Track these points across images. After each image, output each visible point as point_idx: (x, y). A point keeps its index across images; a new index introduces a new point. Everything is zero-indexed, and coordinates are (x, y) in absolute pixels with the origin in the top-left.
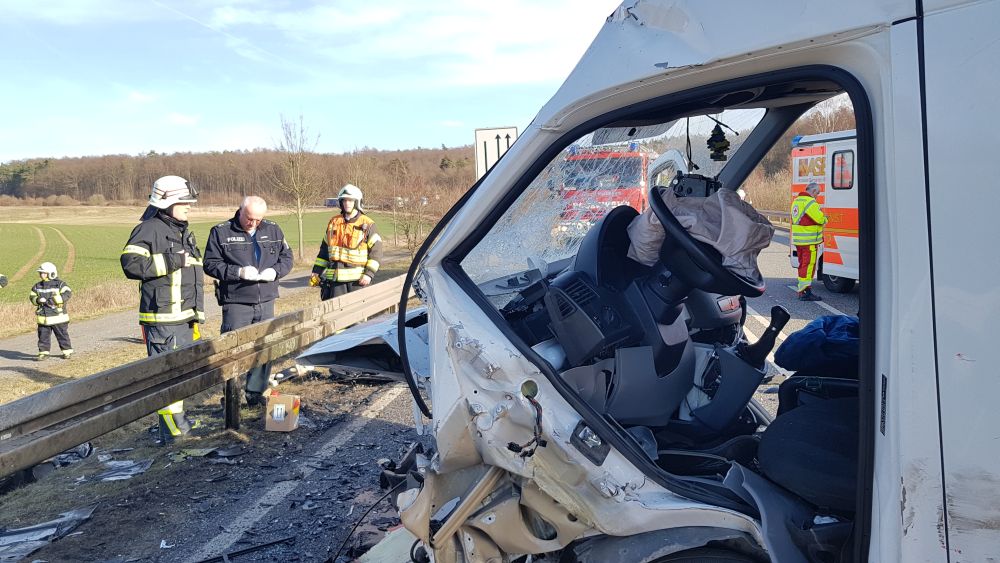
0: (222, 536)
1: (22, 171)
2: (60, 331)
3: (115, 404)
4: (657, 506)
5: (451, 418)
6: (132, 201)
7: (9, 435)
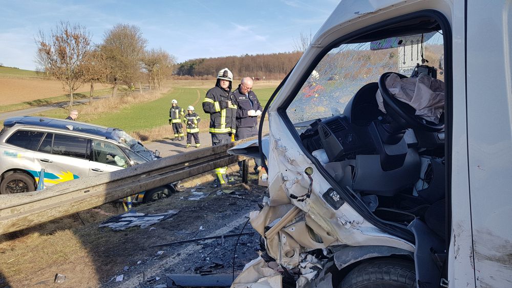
0: (224, 228)
1: (193, 64)
2: (195, 136)
3: (189, 167)
4: (368, 233)
5: (275, 181)
6: (237, 78)
7: (145, 176)
